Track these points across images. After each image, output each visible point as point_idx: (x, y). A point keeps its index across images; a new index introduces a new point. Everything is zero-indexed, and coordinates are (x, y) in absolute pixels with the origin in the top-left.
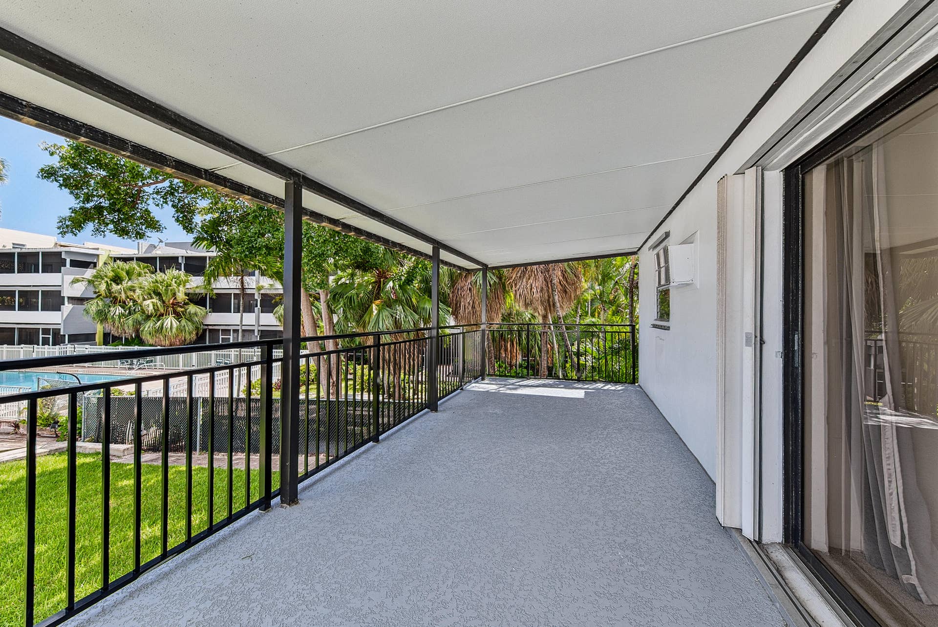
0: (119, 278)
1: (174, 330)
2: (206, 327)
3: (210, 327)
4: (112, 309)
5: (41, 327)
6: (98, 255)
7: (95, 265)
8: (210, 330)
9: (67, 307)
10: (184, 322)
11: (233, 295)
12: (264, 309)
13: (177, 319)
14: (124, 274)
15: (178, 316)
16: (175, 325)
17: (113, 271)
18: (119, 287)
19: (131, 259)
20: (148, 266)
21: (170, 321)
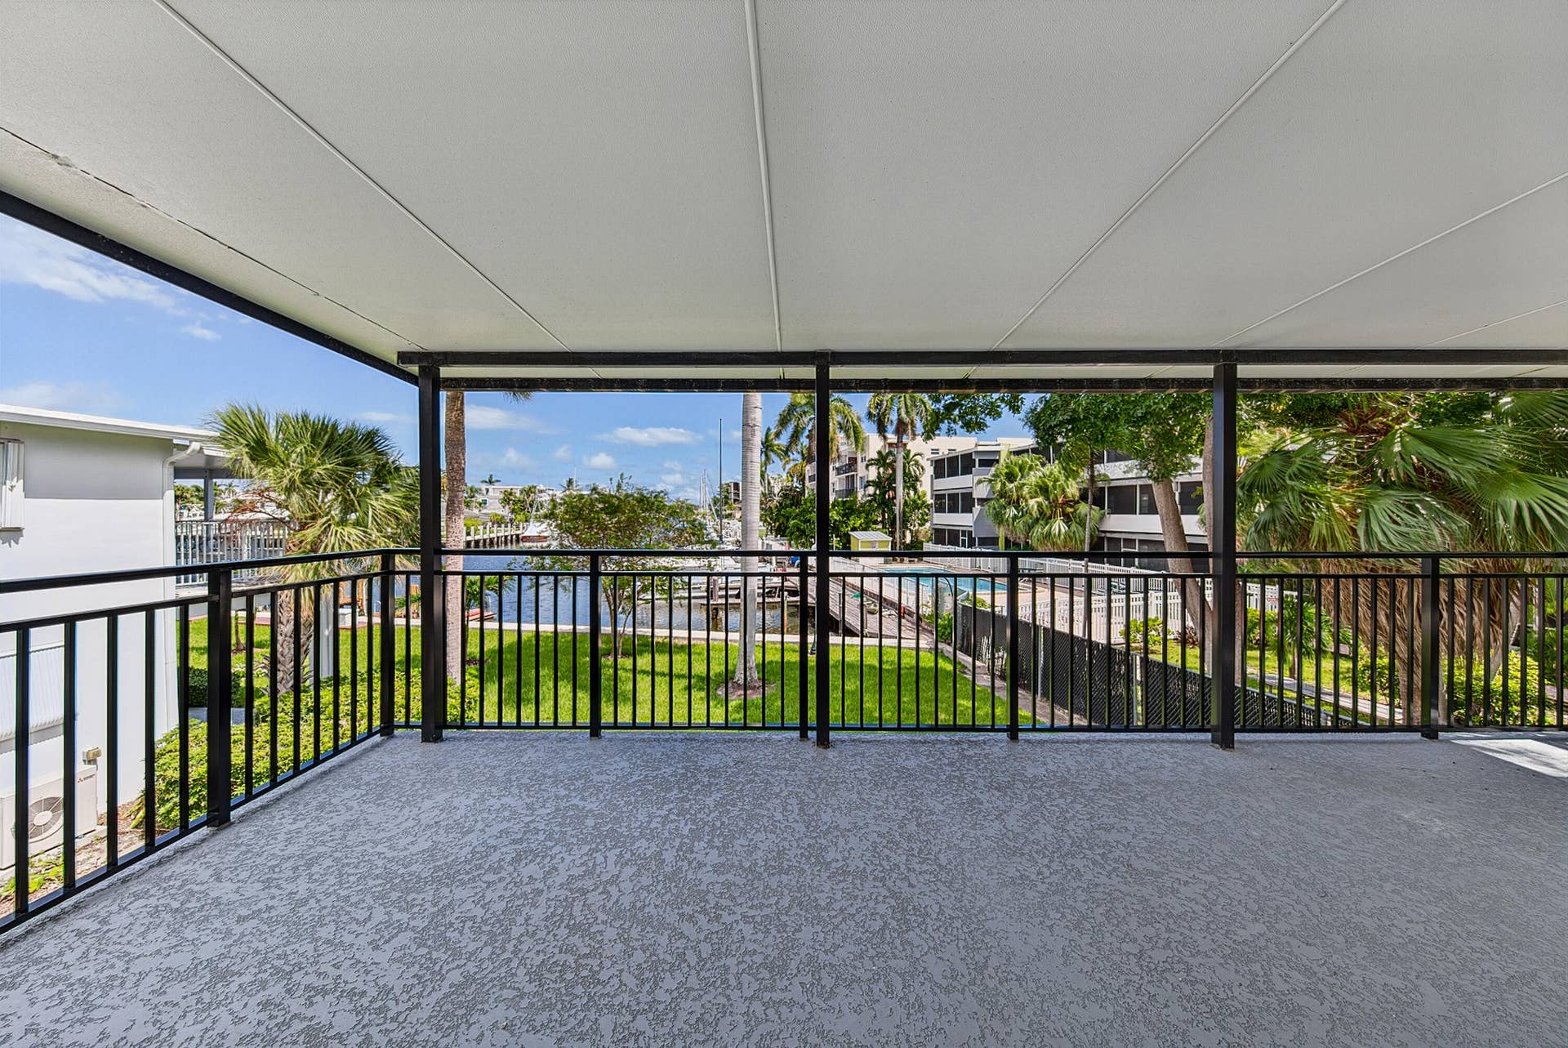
0: (1013, 475)
1: (1062, 537)
2: (1103, 535)
3: (1108, 535)
4: (1008, 510)
5: (961, 528)
6: (999, 452)
7: (997, 461)
8: (1109, 539)
9: (977, 508)
10: (1074, 527)
11: (1138, 488)
12: (1186, 507)
13: (1066, 523)
14: (1017, 469)
15: (1067, 519)
16: (1063, 530)
17: (1007, 467)
18: (1012, 485)
19: (1026, 451)
20: (1040, 458)
21: (1058, 526)
